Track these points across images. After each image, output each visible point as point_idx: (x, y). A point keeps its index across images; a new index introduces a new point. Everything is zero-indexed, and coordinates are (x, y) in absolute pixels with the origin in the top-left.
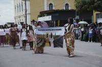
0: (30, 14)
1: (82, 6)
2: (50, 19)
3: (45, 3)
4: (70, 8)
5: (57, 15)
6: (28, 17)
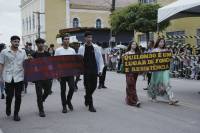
0: (45, 33)
1: (119, 24)
3: (68, 17)
4: (102, 26)
5: (83, 34)
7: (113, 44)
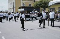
0: (15, 7)
1: (36, 6)
2: (23, 10)
3: (21, 3)
4: (31, 6)
5: (26, 8)
6: (14, 9)
7: (34, 11)
